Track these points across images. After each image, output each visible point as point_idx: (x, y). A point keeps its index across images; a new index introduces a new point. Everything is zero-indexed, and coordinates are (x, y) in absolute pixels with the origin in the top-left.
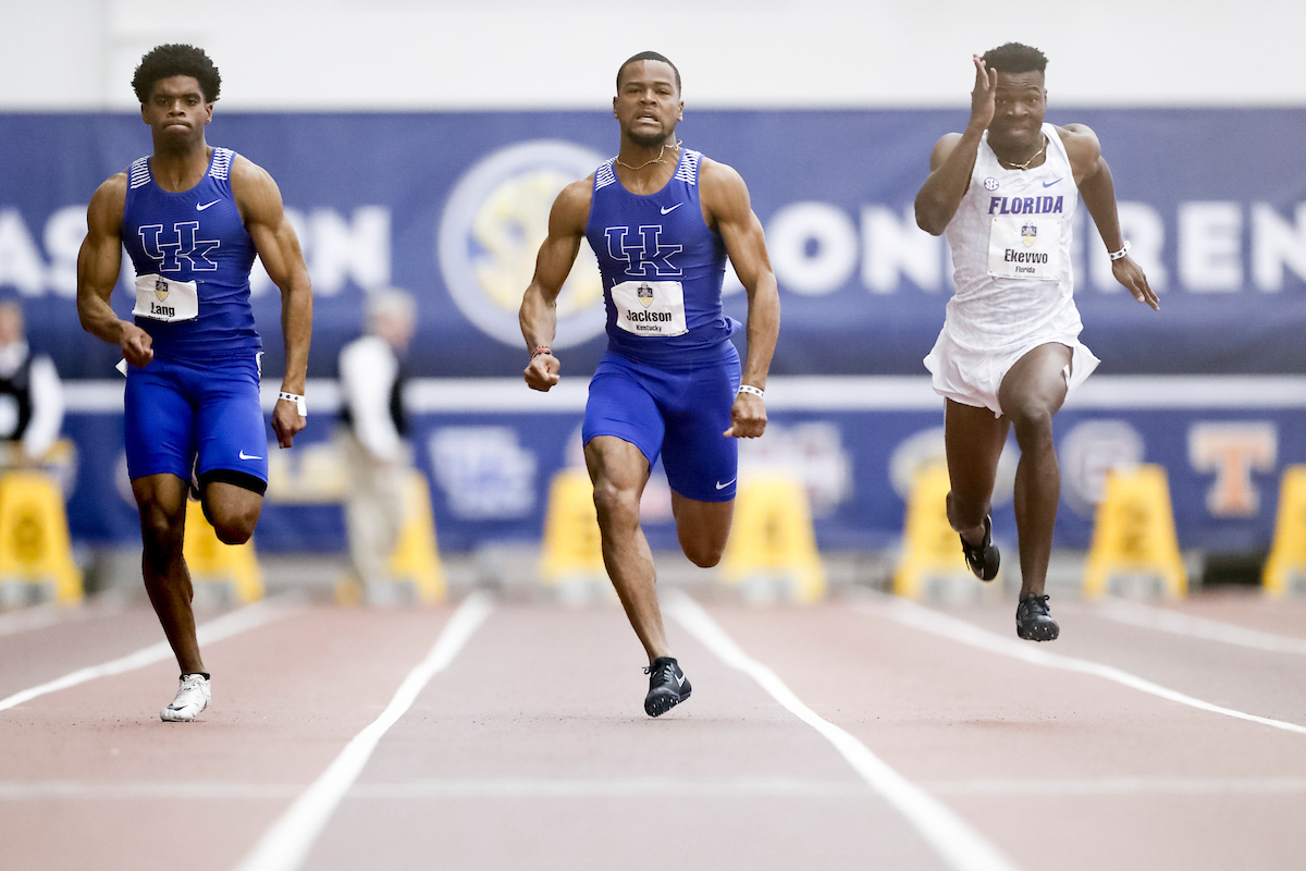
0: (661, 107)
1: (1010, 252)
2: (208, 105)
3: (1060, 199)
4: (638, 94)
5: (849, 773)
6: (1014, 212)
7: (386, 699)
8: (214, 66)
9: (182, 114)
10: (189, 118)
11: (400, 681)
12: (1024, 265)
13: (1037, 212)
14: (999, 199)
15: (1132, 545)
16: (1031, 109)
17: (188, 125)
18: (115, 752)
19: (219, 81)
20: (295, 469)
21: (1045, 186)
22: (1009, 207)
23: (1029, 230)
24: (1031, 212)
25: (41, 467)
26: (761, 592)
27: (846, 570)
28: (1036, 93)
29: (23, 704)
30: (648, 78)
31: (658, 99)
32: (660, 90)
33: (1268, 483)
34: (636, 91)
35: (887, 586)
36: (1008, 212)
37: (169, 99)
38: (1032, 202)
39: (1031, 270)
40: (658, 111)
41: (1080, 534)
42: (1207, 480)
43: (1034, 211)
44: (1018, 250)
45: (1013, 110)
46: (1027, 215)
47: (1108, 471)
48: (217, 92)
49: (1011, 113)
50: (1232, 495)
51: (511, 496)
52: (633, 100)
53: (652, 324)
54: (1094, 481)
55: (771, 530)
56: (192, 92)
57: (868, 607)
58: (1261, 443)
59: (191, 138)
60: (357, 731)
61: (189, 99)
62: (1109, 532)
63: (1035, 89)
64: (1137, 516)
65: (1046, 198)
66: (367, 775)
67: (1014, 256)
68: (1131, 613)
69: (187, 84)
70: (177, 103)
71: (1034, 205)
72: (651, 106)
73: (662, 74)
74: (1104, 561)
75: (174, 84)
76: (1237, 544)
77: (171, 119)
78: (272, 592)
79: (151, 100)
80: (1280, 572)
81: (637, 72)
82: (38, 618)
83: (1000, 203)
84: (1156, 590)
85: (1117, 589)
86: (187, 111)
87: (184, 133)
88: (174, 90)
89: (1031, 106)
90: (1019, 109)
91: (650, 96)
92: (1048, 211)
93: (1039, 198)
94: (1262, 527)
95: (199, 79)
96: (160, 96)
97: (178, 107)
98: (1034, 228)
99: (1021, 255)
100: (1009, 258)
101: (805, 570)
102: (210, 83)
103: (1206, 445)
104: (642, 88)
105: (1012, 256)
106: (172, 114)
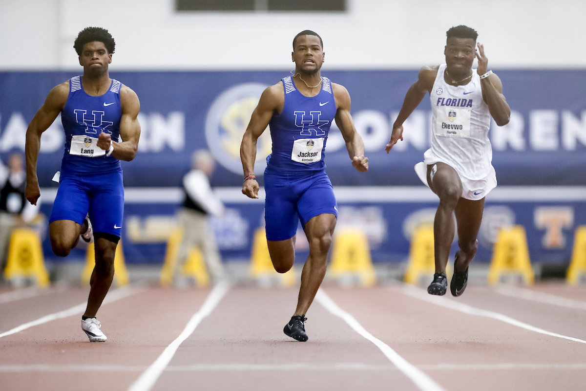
0: (316, 57)
1: (444, 124)
2: (110, 54)
3: (471, 101)
4: (304, 51)
5: (386, 361)
6: (447, 105)
7: (182, 328)
8: (112, 38)
9: (97, 59)
10: (101, 61)
11: (188, 320)
12: (450, 130)
13: (458, 106)
14: (441, 99)
15: (510, 261)
16: (467, 56)
17: (101, 64)
18: (63, 351)
19: (115, 44)
20: (143, 227)
21: (464, 94)
22: (445, 103)
23: (452, 114)
24: (455, 106)
25: (31, 226)
26: (346, 281)
27: (384, 272)
28: (470, 49)
29: (23, 331)
30: (308, 43)
31: (314, 53)
32: (315, 48)
33: (569, 234)
34: (303, 49)
35: (402, 279)
36: (444, 105)
37: (91, 52)
38: (456, 101)
39: (454, 133)
40: (313, 58)
41: (486, 256)
42: (542, 232)
43: (456, 105)
44: (448, 123)
45: (458, 55)
46: (453, 107)
47: (499, 229)
48: (113, 49)
49: (456, 56)
50: (553, 238)
51: (237, 239)
52: (302, 53)
53: (309, 158)
54: (493, 232)
55: (351, 254)
56: (101, 48)
57: (394, 289)
58: (566, 216)
59: (103, 70)
60: (170, 342)
61: (100, 52)
62: (500, 255)
63: (469, 46)
64: (512, 248)
65: (463, 100)
66: (173, 362)
67: (446, 126)
68: (509, 291)
69: (99, 45)
70: (95, 54)
71: (457, 103)
72: (311, 56)
73: (314, 41)
74: (497, 268)
75: (92, 45)
76: (556, 261)
77: (92, 61)
78: (132, 281)
79: (83, 54)
80: (575, 273)
81: (303, 41)
82: (30, 293)
83: (441, 100)
84: (520, 281)
85: (503, 280)
86: (99, 57)
87: (99, 67)
88: (93, 48)
89: (467, 54)
90: (460, 55)
91: (310, 52)
92: (464, 106)
93: (460, 100)
94: (566, 253)
95: (104, 42)
96: (86, 52)
97: (95, 56)
98: (455, 113)
99: (449, 126)
100: (444, 126)
101: (366, 272)
102: (110, 46)
103: (542, 217)
104: (305, 48)
105: (445, 126)
106: (93, 59)
